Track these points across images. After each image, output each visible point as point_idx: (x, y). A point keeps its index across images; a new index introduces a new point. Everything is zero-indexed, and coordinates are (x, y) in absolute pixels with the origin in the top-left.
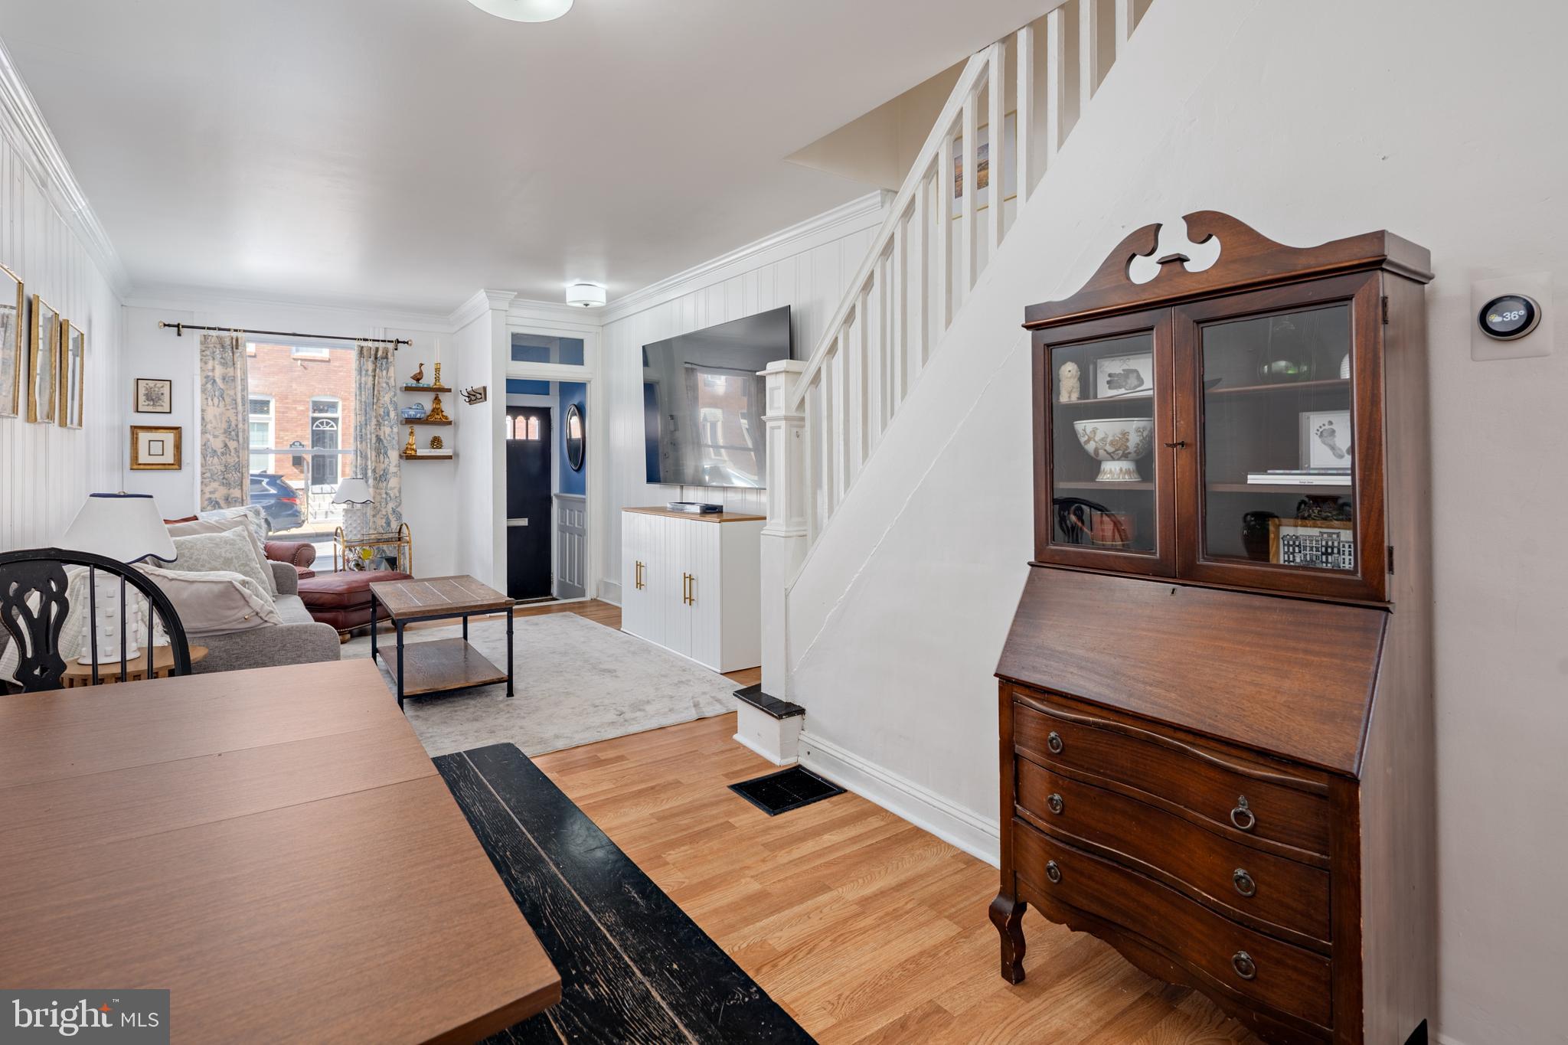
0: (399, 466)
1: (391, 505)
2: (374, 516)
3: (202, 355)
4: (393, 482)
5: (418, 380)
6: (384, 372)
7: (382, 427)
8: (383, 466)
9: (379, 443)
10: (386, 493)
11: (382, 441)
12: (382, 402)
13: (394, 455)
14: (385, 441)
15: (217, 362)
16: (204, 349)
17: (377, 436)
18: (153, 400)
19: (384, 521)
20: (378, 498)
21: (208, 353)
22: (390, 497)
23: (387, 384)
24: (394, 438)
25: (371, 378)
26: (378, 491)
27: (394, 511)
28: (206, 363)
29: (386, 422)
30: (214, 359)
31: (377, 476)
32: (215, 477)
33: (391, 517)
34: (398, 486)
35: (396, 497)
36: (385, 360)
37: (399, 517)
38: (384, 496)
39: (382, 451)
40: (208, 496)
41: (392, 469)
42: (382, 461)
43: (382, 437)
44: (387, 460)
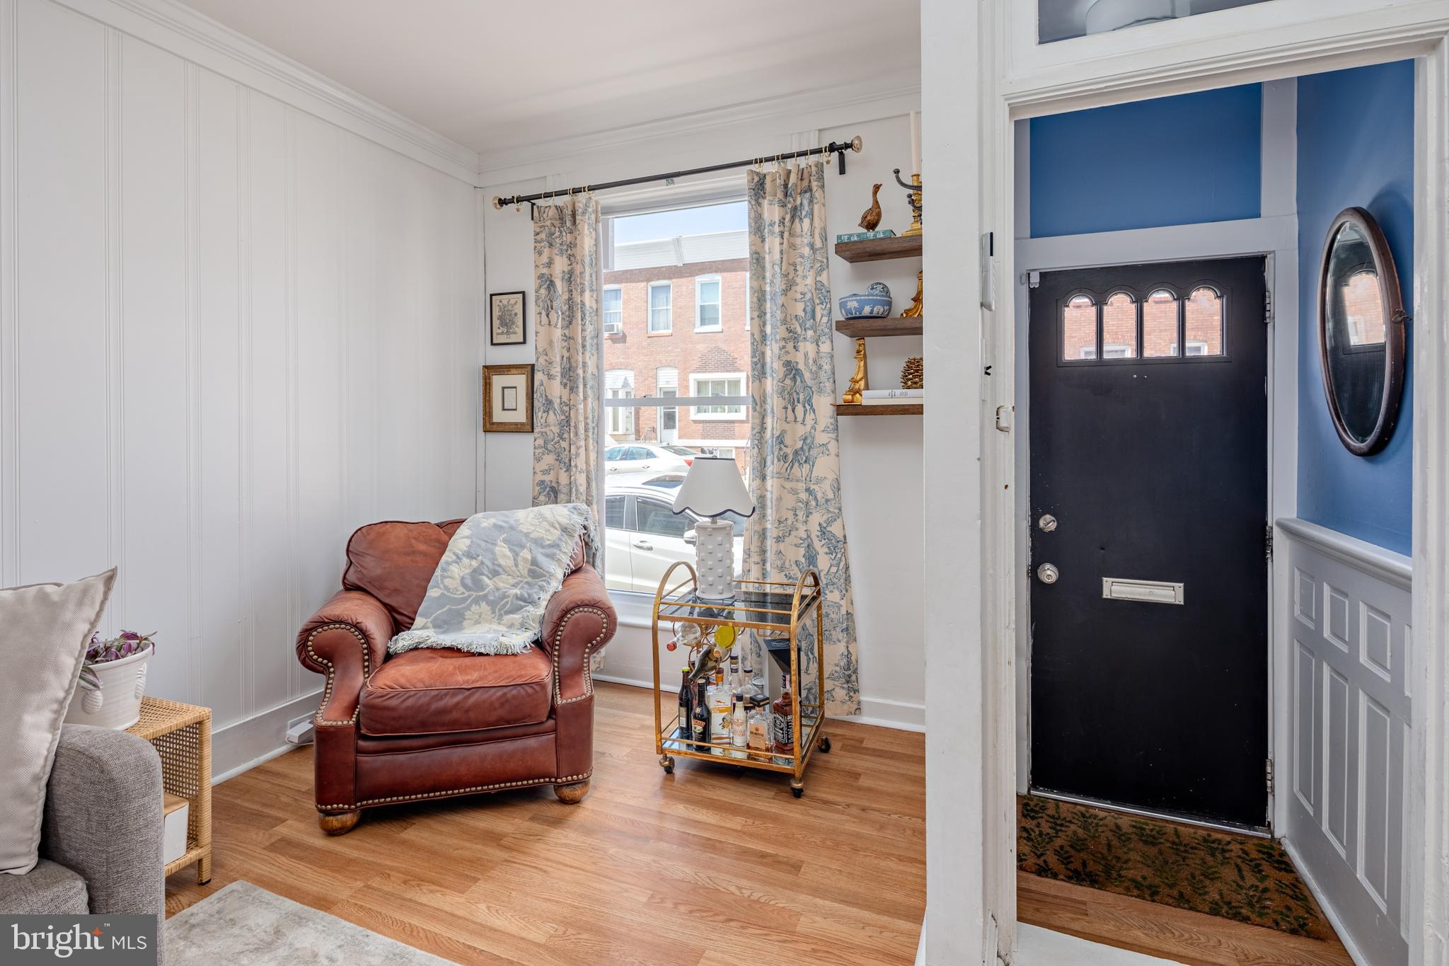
0: (836, 429)
1: (817, 518)
2: (779, 539)
3: (536, 241)
4: (823, 466)
5: (871, 226)
6: (807, 222)
7: (801, 344)
8: (801, 430)
9: (794, 379)
10: (808, 490)
11: (802, 376)
12: (800, 288)
13: (824, 405)
14: (807, 375)
15: (556, 251)
16: (538, 230)
17: (788, 364)
18: (506, 324)
19: (802, 551)
20: (789, 501)
21: (543, 236)
22: (816, 499)
23: (812, 246)
24: (820, 367)
25: (778, 240)
26: (788, 485)
27: (823, 532)
28: (540, 253)
29: (810, 333)
30: (551, 245)
31: (789, 451)
32: (550, 447)
33: (817, 544)
34: (831, 476)
35: (827, 501)
36: (808, 195)
37: (838, 546)
38: (804, 496)
39: (801, 397)
40: (540, 477)
41: (821, 438)
42: (800, 418)
43: (801, 366)
44: (810, 417)
